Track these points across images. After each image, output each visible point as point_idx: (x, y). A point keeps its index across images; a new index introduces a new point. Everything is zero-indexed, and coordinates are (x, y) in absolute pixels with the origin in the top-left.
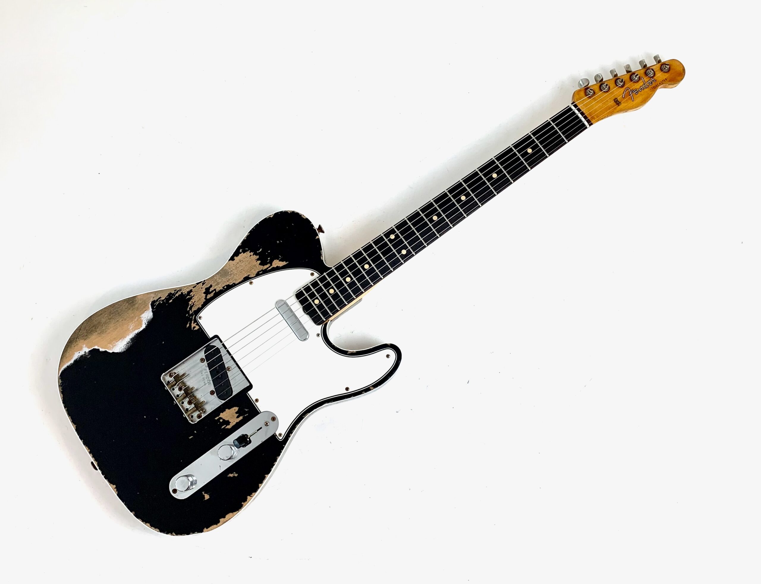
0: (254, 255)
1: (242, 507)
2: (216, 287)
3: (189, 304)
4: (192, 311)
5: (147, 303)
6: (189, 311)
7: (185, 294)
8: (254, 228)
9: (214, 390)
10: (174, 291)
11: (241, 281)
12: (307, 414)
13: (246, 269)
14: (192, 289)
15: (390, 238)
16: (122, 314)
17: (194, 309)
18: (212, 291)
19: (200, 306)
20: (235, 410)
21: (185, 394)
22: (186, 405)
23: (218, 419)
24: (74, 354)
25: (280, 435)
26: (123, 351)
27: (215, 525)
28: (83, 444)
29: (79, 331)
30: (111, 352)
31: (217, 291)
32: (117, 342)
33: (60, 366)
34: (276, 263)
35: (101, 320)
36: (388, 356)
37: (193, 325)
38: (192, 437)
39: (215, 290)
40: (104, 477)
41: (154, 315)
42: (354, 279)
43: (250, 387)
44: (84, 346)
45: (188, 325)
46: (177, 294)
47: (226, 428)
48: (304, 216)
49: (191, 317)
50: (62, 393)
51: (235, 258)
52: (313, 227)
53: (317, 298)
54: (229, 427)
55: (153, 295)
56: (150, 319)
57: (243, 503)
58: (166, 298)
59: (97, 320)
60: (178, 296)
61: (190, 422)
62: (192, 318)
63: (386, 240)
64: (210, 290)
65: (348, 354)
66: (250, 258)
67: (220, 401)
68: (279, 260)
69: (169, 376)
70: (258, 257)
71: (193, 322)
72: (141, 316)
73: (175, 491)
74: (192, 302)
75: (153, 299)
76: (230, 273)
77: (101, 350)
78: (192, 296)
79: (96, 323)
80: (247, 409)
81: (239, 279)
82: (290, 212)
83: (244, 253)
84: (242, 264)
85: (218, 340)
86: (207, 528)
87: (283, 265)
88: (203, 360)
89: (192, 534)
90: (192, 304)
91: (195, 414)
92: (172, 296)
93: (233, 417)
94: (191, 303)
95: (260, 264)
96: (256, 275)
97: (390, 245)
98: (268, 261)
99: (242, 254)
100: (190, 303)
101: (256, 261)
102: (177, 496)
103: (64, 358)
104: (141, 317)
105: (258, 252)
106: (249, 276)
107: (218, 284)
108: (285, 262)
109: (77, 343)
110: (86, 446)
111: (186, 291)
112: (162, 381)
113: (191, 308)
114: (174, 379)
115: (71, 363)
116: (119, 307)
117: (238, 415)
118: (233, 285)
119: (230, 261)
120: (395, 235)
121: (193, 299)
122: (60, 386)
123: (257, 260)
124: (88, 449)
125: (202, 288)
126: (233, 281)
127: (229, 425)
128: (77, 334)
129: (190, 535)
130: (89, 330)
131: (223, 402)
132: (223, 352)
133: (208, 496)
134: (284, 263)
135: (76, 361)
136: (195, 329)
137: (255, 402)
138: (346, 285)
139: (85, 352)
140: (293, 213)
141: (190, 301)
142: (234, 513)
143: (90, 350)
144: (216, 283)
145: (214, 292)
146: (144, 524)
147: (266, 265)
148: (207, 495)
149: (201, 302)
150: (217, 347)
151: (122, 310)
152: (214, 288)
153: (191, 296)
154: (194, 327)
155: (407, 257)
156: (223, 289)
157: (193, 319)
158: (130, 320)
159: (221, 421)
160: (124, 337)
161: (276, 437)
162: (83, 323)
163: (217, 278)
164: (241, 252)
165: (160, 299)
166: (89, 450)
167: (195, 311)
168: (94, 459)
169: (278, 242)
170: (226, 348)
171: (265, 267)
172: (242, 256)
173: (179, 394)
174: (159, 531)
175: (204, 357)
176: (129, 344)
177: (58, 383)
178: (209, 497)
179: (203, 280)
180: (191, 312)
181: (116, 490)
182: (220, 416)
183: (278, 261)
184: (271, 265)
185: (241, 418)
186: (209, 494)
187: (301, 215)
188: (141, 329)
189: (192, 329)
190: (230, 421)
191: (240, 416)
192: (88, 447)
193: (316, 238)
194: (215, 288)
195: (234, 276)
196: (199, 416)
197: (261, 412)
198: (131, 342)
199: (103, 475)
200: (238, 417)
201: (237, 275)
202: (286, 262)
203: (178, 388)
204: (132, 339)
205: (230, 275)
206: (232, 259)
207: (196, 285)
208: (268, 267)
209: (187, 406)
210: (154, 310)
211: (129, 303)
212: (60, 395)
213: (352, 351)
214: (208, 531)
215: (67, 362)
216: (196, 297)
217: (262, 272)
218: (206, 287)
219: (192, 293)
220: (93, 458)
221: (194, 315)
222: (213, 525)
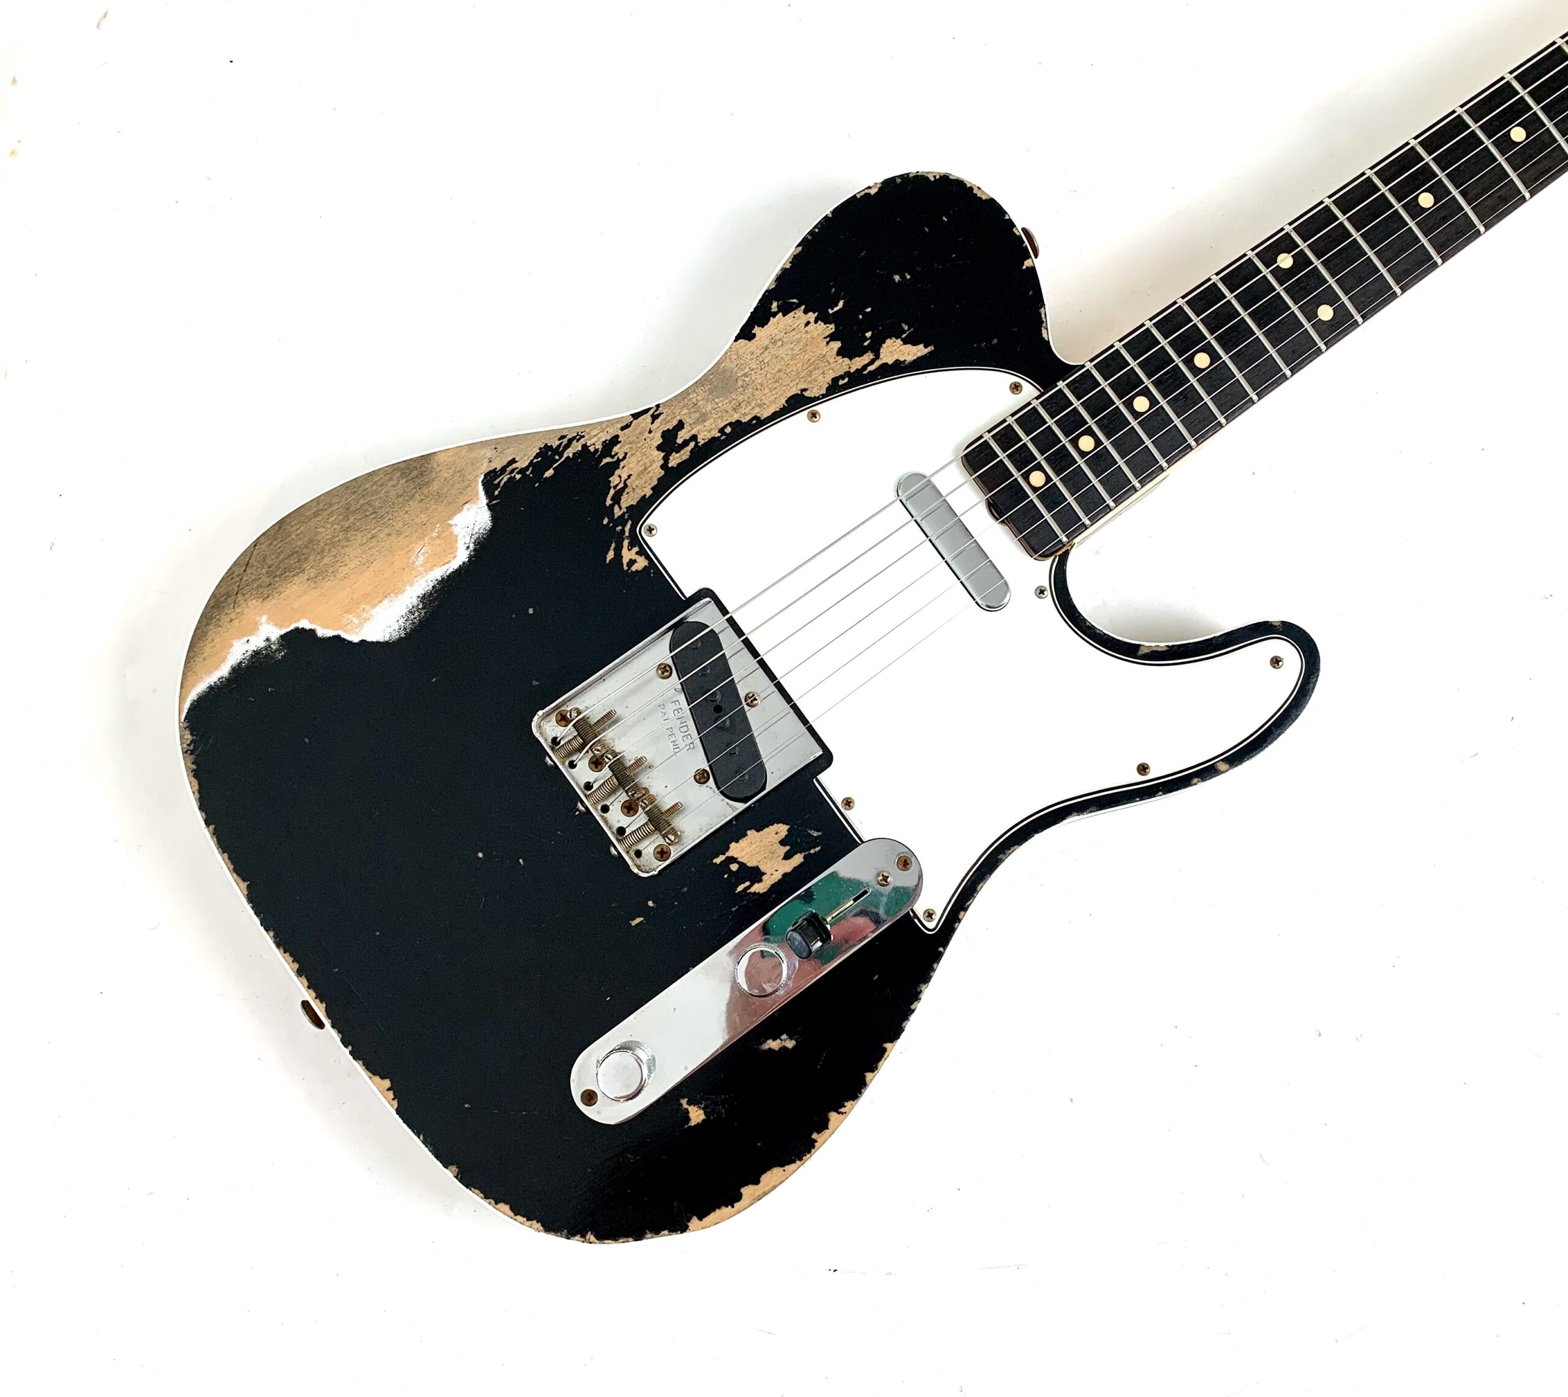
0: (820, 322)
1: (814, 1147)
2: (698, 428)
3: (612, 485)
4: (620, 508)
5: (471, 477)
6: (612, 506)
7: (596, 450)
8: (817, 230)
9: (708, 769)
10: (559, 439)
11: (778, 409)
12: (1012, 849)
13: (795, 369)
14: (620, 433)
15: (1278, 266)
16: (388, 513)
17: (628, 501)
18: (686, 443)
19: (648, 492)
20: (777, 833)
21: (615, 780)
22: (617, 817)
23: (722, 862)
24: (232, 646)
25: (930, 915)
26: (395, 636)
27: (727, 1206)
28: (273, 946)
29: (245, 571)
30: (355, 639)
31: (702, 442)
32: (374, 607)
33: (185, 684)
34: (894, 350)
35: (317, 534)
36: (1276, 662)
37: (627, 555)
38: (642, 919)
39: (694, 438)
40: (351, 1053)
41: (494, 518)
42: (1163, 402)
43: (826, 759)
44: (264, 618)
45: (611, 555)
46: (568, 451)
47: (752, 890)
48: (983, 193)
49: (619, 528)
50: (194, 776)
51: (757, 330)
52: (1014, 230)
53: (1039, 467)
54: (759, 888)
55: (488, 453)
56: (481, 531)
57: (815, 1136)
58: (532, 461)
59: (302, 533)
60: (571, 455)
61: (636, 871)
62: (623, 531)
63: (1265, 271)
64: (676, 438)
65: (1140, 653)
66: (807, 332)
67: (728, 804)
68: (902, 340)
69: (554, 720)
70: (831, 328)
71: (626, 543)
72: (451, 522)
73: (590, 1097)
74: (620, 476)
75: (488, 467)
76: (740, 383)
77: (322, 632)
78: (621, 458)
79: (300, 543)
80: (818, 831)
81: (774, 402)
82: (935, 177)
83: (784, 315)
84: (781, 352)
85: (712, 606)
86: (700, 1219)
87: (915, 358)
88: (668, 668)
89: (652, 1237)
90: (621, 485)
91: (649, 847)
92: (553, 455)
93: (771, 855)
94: (616, 483)
95: (841, 353)
96: (827, 389)
97: (1279, 289)
98: (866, 344)
99: (777, 317)
100: (614, 480)
101: (828, 343)
102: (599, 1113)
103: (198, 659)
104: (450, 525)
105: (831, 311)
106: (806, 394)
107: (703, 418)
108: (921, 346)
109: (238, 610)
110: (285, 952)
111: (599, 439)
112: (537, 735)
113: (617, 499)
114: (577, 731)
115: (222, 678)
116: (377, 492)
117: (788, 848)
118: (754, 422)
119: (740, 341)
120: (1292, 256)
121: (623, 467)
122: (186, 752)
123: (828, 339)
124: (293, 961)
125: (650, 432)
126: (753, 409)
127: (760, 881)
128: (238, 579)
129: (644, 1242)
130: (278, 567)
131: (741, 807)
132: (730, 643)
133: (702, 1112)
134: (919, 351)
135: (236, 670)
136: (634, 568)
137: (842, 810)
138: (1134, 423)
139: (268, 640)
140: (945, 179)
141: (613, 474)
142: (787, 1168)
143: (283, 632)
144: (697, 415)
145: (692, 444)
146: (490, 1208)
147: (861, 355)
148: (696, 1108)
149: (651, 479)
150: (712, 630)
151: (386, 502)
152: (689, 431)
153: (616, 458)
154: (632, 562)
155: (1340, 327)
156: (719, 438)
157: (627, 534)
158: (415, 535)
159: (734, 867)
160: (397, 590)
161: (916, 921)
162: (255, 544)
163: (699, 398)
164: (776, 310)
165: (514, 466)
166: (296, 966)
167: (630, 508)
168: (314, 995)
169: (897, 278)
170: (739, 632)
171: (858, 363)
172: (778, 324)
173: (591, 781)
174: (541, 1228)
175: (670, 662)
176: (417, 614)
177: (182, 744)
178: (703, 1117)
179: (653, 405)
180: (617, 512)
181: (391, 1094)
182: (729, 854)
183: (899, 341)
184: (877, 356)
185: (798, 859)
186: (702, 1106)
187: (971, 189)
188: (455, 565)
189: (625, 568)
190: (763, 868)
191: (796, 853)
192: (291, 955)
193: (1024, 267)
194: (693, 432)
195: (757, 393)
196: (662, 854)
197: (863, 842)
198: (423, 608)
199: (346, 1047)
200: (787, 856)
201: (767, 391)
202: (926, 347)
203: (586, 761)
204: (426, 599)
205: (742, 389)
206: (746, 333)
207: (631, 422)
208: (866, 362)
209: (620, 819)
210: (494, 502)
211: (410, 477)
212: (191, 783)
213: (1153, 644)
214: (702, 1228)
215: (209, 672)
216: (634, 459)
217: (846, 380)
218: (665, 429)
219: (619, 446)
220: (311, 991)
221: (630, 522)
222: (719, 1208)
